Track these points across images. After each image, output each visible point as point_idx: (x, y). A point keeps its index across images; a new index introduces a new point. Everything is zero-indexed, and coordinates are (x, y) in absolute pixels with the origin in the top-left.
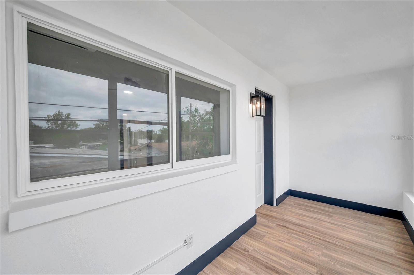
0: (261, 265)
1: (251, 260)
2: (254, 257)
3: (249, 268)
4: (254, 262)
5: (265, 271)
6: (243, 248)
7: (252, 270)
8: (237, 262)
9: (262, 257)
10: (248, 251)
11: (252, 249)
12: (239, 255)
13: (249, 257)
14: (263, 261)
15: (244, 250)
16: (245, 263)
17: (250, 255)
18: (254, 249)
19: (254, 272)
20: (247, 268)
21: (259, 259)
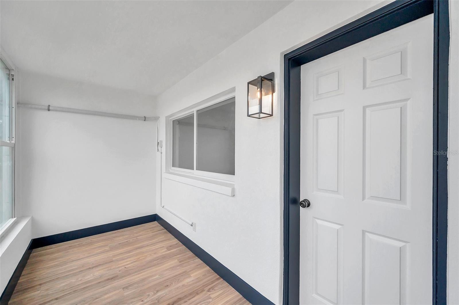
0: (185, 296)
1: (195, 289)
2: (198, 294)
3: (186, 284)
4: (192, 291)
5: (177, 295)
6: (216, 288)
7: (182, 286)
8: (197, 278)
9: (195, 301)
10: (209, 291)
11: (212, 296)
12: (207, 282)
13: (200, 289)
14: (189, 300)
15: (212, 288)
16: (193, 284)
17: (203, 291)
18: (210, 298)
19: (180, 286)
20: (187, 283)
21: (194, 297)
